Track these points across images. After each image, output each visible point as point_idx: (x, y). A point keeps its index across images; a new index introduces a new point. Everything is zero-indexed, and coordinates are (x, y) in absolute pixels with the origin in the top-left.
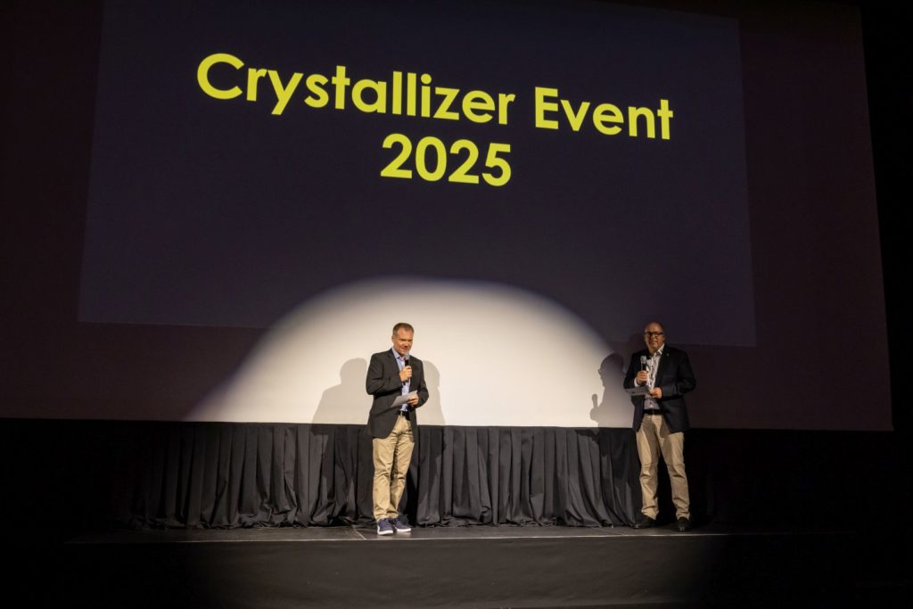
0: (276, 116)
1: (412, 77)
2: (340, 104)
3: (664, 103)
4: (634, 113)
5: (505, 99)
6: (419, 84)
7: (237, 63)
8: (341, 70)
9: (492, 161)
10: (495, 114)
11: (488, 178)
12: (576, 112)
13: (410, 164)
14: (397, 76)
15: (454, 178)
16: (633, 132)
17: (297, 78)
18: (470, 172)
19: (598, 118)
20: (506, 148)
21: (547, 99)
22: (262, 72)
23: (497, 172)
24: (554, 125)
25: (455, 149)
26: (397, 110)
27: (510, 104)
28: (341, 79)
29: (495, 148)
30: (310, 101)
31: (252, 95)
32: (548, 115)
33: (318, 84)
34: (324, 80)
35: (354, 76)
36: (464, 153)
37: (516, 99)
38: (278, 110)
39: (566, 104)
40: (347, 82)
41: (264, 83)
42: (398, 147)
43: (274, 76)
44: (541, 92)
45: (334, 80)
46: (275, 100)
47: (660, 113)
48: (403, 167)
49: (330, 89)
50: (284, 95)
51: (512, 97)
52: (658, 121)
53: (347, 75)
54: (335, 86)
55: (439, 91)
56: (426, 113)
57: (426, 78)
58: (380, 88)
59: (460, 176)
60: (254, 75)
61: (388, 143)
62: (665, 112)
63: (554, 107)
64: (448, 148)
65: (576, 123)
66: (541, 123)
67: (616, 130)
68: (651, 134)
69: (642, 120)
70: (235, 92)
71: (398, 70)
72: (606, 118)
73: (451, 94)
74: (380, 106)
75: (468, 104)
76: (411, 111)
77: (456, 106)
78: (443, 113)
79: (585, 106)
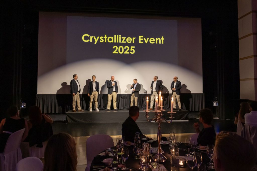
0: (95, 44)
1: (118, 36)
2: (106, 41)
3: (163, 37)
4: (157, 39)
5: (134, 38)
6: (119, 37)
7: (88, 36)
8: (106, 35)
9: (131, 50)
10: (132, 41)
11: (131, 53)
12: (146, 40)
13: (117, 51)
14: (115, 36)
15: (125, 53)
16: (157, 43)
17: (98, 37)
18: (128, 52)
19: (150, 41)
20: (134, 47)
21: (141, 38)
22: (93, 37)
23: (132, 51)
24: (142, 42)
25: (125, 48)
26: (115, 42)
27: (135, 39)
28: (106, 37)
29: (132, 47)
30: (101, 41)
31: (91, 41)
32: (141, 41)
33: (102, 38)
34: (103, 37)
35: (108, 36)
36: (127, 48)
37: (136, 38)
38: (95, 43)
39: (145, 39)
40: (107, 37)
41: (93, 39)
42: (115, 48)
43: (95, 37)
44: (140, 37)
45: (105, 37)
46: (95, 41)
47: (162, 39)
48: (116, 52)
49: (104, 39)
50: (96, 41)
51: (135, 38)
52: (161, 40)
53: (107, 36)
54: (105, 38)
55: (122, 38)
56: (120, 42)
57: (120, 36)
58: (112, 38)
59: (126, 52)
60: (91, 37)
61: (114, 48)
62: (163, 39)
63: (142, 39)
64: (124, 48)
65: (146, 42)
66: (140, 42)
67: (153, 43)
68: (160, 43)
69: (158, 40)
70: (88, 41)
71: (115, 35)
72: (152, 41)
73: (124, 38)
74: (112, 41)
75: (127, 40)
76: (118, 42)
77: (125, 40)
78: (123, 42)
79: (148, 39)
